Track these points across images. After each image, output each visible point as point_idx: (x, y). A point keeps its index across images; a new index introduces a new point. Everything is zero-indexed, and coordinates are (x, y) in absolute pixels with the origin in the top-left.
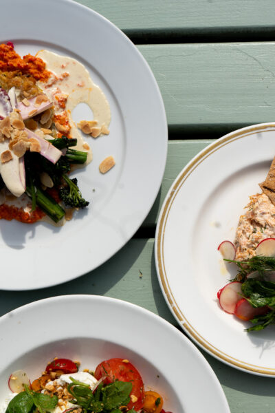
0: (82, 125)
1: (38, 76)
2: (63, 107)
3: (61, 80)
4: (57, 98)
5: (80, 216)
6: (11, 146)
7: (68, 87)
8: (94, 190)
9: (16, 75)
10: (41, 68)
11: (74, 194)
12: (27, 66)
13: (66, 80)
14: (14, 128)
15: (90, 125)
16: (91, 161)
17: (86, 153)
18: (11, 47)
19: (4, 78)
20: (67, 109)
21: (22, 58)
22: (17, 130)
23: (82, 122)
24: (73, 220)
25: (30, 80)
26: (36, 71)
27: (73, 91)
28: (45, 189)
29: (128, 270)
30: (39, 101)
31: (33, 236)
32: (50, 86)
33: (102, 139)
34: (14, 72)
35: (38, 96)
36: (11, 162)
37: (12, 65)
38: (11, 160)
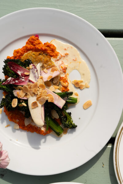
0: (75, 83)
1: (52, 54)
2: (65, 72)
3: (64, 57)
4: (62, 67)
5: (71, 132)
6: (37, 99)
7: (68, 61)
8: (80, 118)
9: (40, 54)
10: (53, 50)
11: (69, 121)
12: (46, 49)
13: (67, 57)
14: (40, 89)
15: (79, 82)
16: (79, 102)
17: (77, 98)
18: (37, 38)
19: (34, 56)
20: (67, 73)
21: (43, 44)
22: (41, 90)
23: (75, 81)
24: (67, 134)
25: (48, 57)
26: (51, 52)
27: (70, 63)
28: (53, 118)
29: (96, 162)
30: (53, 71)
31: (45, 142)
32: (58, 60)
33: (85, 90)
34: (39, 52)
35: (52, 68)
36: (37, 108)
37: (38, 48)
38: (37, 107)
